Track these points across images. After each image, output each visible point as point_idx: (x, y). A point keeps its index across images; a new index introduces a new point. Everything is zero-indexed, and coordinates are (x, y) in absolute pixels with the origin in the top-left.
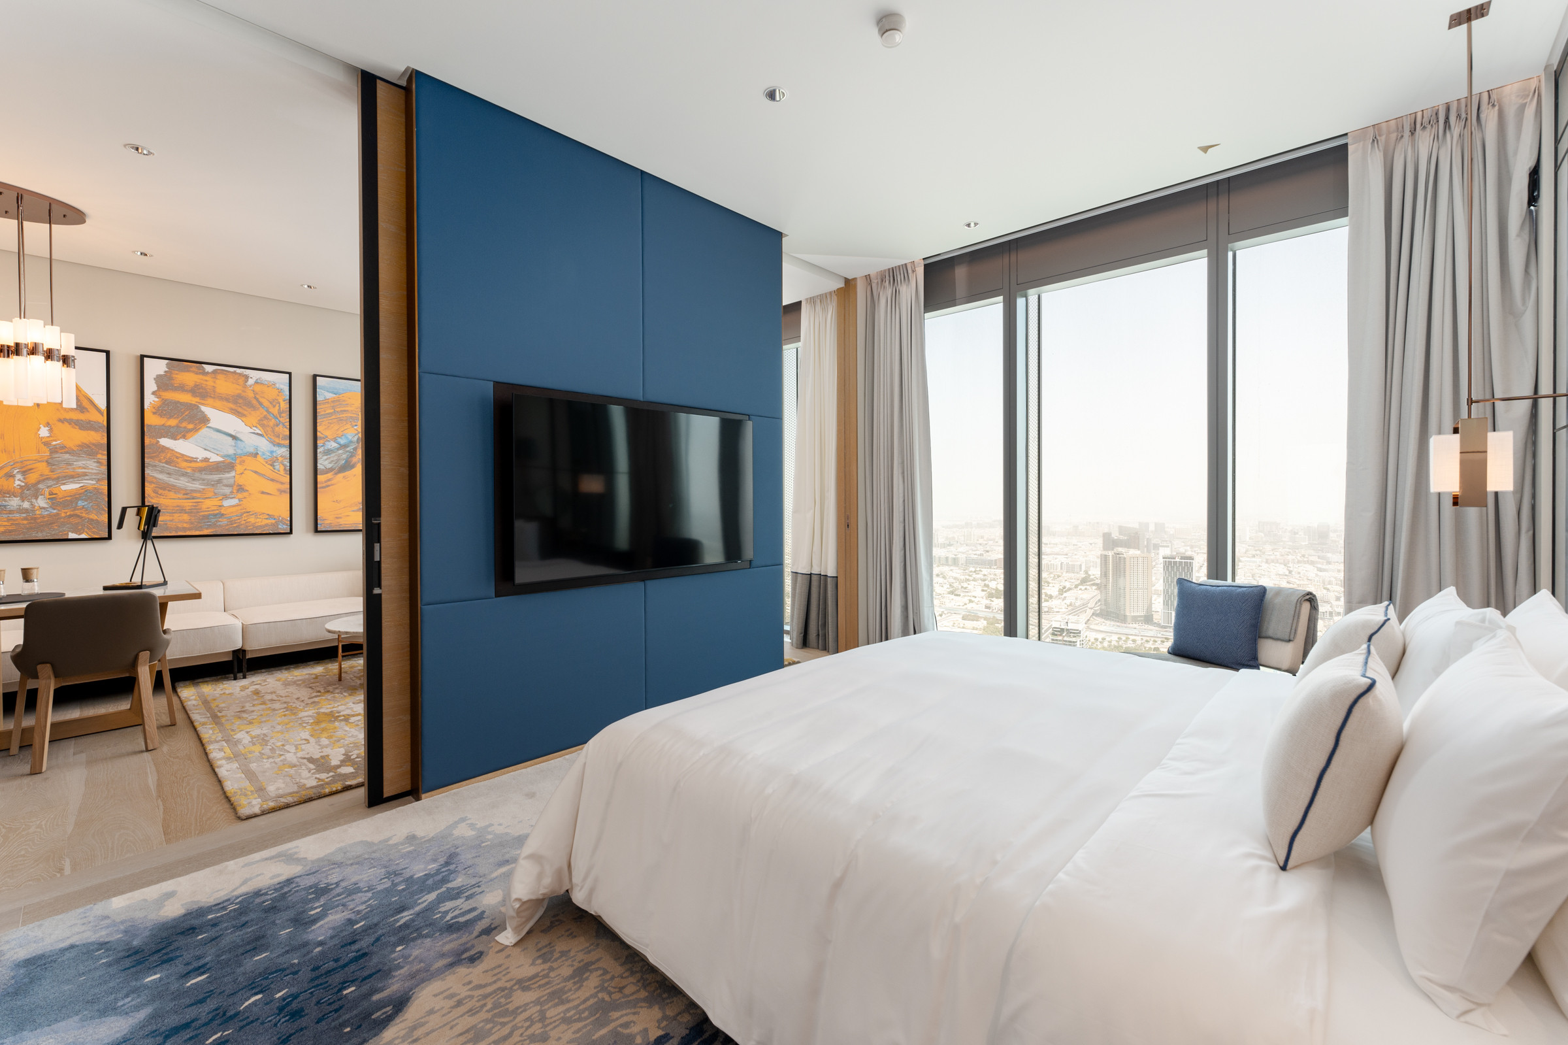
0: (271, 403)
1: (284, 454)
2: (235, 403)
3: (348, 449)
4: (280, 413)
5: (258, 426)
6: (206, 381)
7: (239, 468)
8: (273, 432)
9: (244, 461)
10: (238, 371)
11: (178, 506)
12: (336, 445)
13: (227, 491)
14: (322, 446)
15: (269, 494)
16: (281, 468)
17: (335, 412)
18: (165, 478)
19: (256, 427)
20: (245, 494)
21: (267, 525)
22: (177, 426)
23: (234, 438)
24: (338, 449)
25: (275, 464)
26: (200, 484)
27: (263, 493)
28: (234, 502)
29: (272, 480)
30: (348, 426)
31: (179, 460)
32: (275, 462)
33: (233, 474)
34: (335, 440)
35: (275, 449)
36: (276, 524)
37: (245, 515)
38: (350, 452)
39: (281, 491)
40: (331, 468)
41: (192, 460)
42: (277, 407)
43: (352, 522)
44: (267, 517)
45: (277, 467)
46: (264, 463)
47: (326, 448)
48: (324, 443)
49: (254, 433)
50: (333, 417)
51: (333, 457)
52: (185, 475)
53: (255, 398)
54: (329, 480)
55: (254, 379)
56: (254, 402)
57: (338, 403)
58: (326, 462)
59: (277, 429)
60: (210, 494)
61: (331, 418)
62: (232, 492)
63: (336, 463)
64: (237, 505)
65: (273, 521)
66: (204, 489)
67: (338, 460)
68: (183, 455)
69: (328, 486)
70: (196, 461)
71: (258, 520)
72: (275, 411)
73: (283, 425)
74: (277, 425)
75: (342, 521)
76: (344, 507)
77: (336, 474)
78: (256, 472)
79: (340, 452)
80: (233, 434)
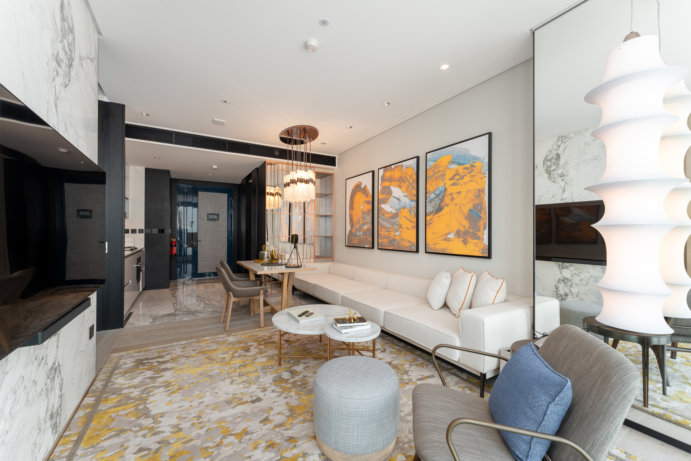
0: (410, 177)
1: (414, 205)
2: (399, 181)
3: (440, 197)
4: (413, 182)
5: (406, 192)
6: (392, 173)
7: (400, 215)
8: (411, 193)
9: (401, 212)
10: (400, 164)
11: (385, 235)
12: (435, 195)
13: (396, 227)
14: (429, 197)
15: (409, 229)
16: (414, 213)
17: (435, 173)
18: (382, 223)
19: (405, 192)
20: (402, 229)
21: (408, 246)
22: (385, 198)
23: (399, 200)
24: (435, 198)
25: (411, 212)
26: (391, 225)
27: (407, 228)
28: (397, 233)
29: (410, 221)
30: (440, 181)
31: (385, 214)
32: (411, 211)
33: (398, 219)
34: (434, 192)
35: (411, 203)
36: (411, 246)
37: (402, 240)
38: (441, 199)
39: (413, 227)
40: (432, 211)
41: (388, 213)
42: (412, 179)
43: (441, 248)
44: (408, 242)
45: (412, 213)
46: (407, 211)
47: (430, 199)
48: (429, 196)
49: (404, 196)
50: (434, 177)
51: (433, 204)
52: (386, 220)
53: (405, 176)
54: (431, 219)
55: (405, 166)
56: (405, 179)
57: (435, 167)
58: (430, 208)
59: (412, 191)
60: (392, 230)
61: (433, 178)
62: (398, 228)
63: (434, 208)
64: (400, 235)
65: (410, 244)
66: (391, 227)
67: (435, 205)
68: (386, 211)
69: (431, 223)
70: (389, 214)
71: (406, 243)
72: (411, 181)
73: (414, 188)
74: (412, 189)
75: (437, 247)
76: (438, 238)
77: (434, 215)
78: (405, 217)
79: (436, 200)
80: (398, 197)
